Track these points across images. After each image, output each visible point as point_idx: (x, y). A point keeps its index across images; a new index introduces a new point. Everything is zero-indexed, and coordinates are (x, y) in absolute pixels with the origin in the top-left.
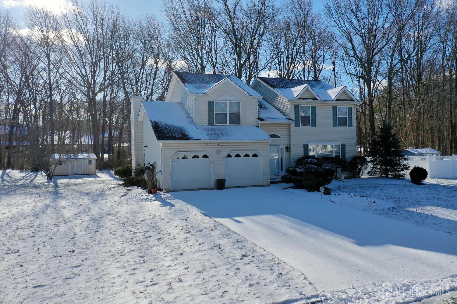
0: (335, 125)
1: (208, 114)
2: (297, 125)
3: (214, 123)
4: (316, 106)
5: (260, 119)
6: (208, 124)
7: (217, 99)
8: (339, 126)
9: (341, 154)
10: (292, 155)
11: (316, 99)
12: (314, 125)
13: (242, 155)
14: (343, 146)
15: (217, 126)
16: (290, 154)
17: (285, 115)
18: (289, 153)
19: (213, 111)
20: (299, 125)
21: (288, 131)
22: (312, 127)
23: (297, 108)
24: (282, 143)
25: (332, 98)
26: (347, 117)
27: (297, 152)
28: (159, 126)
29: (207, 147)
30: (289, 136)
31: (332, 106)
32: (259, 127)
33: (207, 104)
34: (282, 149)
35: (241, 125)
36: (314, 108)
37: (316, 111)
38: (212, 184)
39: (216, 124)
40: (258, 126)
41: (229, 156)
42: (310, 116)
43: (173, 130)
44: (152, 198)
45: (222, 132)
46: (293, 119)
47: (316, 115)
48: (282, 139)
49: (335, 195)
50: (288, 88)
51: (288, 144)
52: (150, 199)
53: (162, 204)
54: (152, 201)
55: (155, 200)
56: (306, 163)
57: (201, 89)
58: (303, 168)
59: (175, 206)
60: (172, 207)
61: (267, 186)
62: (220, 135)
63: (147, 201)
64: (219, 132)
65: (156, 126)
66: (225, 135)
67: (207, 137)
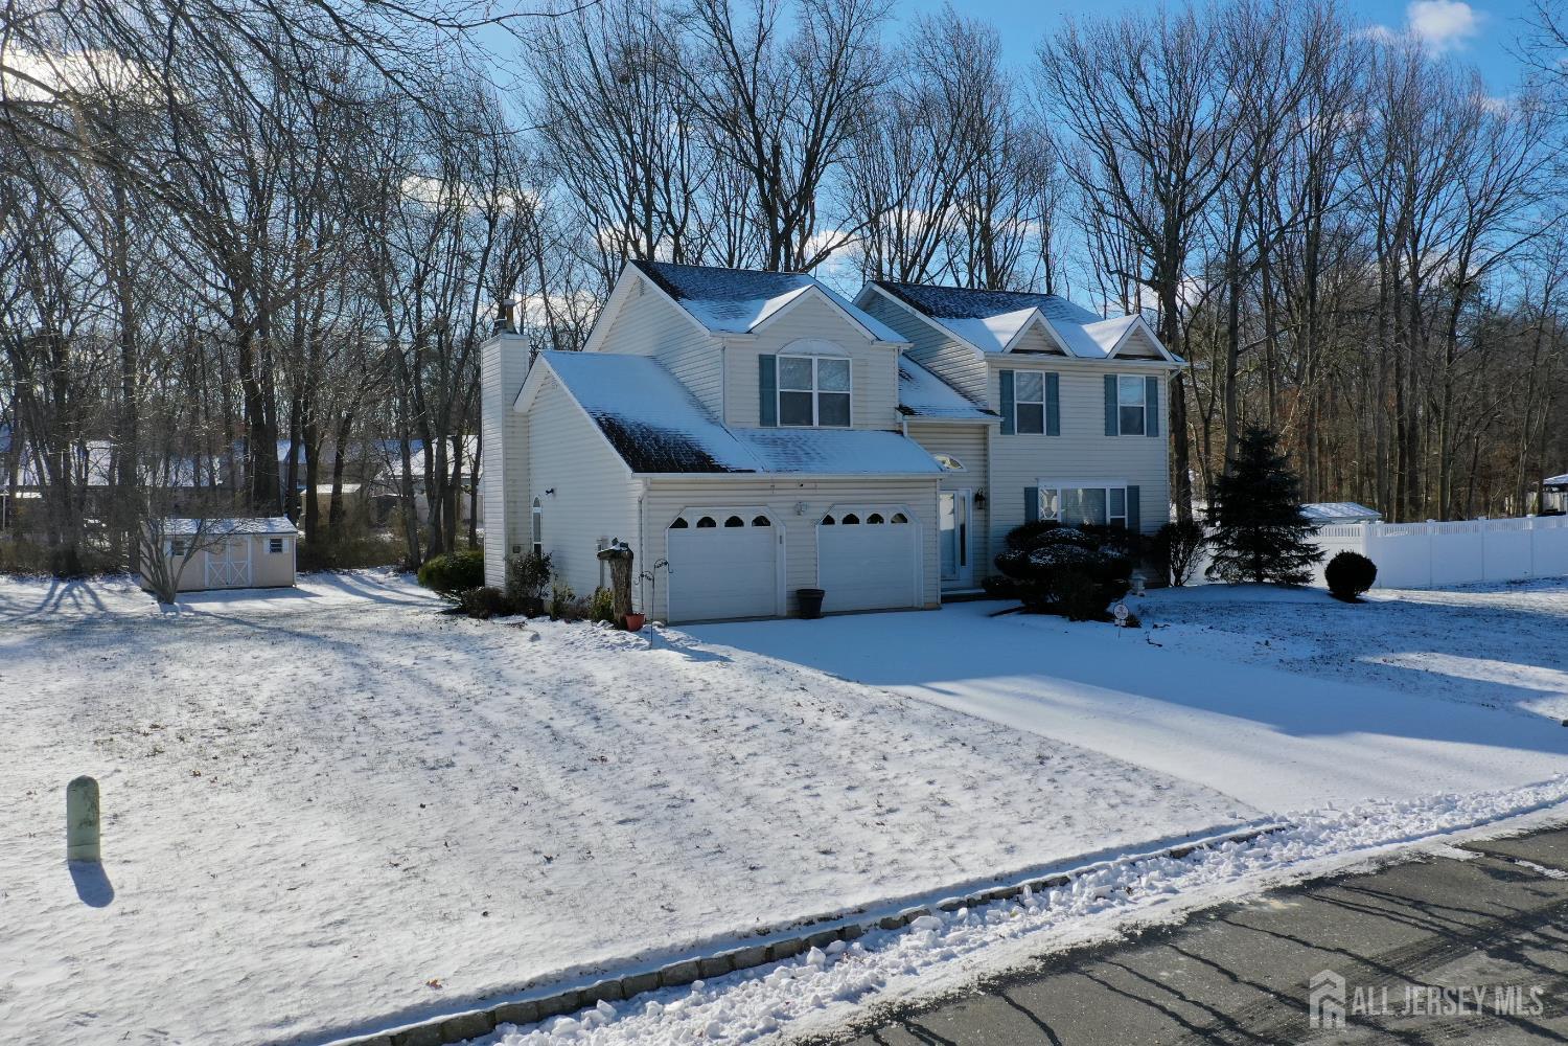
0: (1110, 430)
1: (758, 395)
2: (1006, 429)
3: (776, 420)
4: (1060, 373)
5: (906, 411)
6: (758, 425)
7: (784, 350)
8: (1122, 433)
9: (1126, 517)
10: (992, 518)
11: (1060, 353)
12: (1055, 430)
13: (863, 516)
14: (1134, 492)
15: (787, 432)
16: (987, 515)
17: (970, 400)
18: (982, 512)
19: (774, 387)
20: (1013, 429)
22: (1048, 434)
23: (1006, 377)
24: (963, 481)
25: (1101, 350)
26: (1145, 406)
27: (1008, 512)
28: (621, 428)
29: (770, 492)
30: (983, 463)
31: (1103, 375)
32: (906, 434)
33: (757, 365)
34: (963, 500)
35: (852, 427)
36: (1053, 380)
37: (1060, 388)
38: (783, 604)
39: (781, 422)
40: (900, 433)
41: (829, 521)
42: (1044, 403)
43: (665, 442)
44: (640, 643)
45: (804, 447)
46: (997, 411)
47: (1058, 401)
48: (964, 469)
49: (1155, 627)
50: (973, 319)
51: (982, 485)
52: (633, 644)
53: (687, 656)
54: (642, 650)
55: (650, 648)
56: (1056, 542)
57: (733, 319)
58: (1049, 554)
59: (730, 659)
60: (728, 663)
61: (935, 609)
62: (803, 459)
63: (631, 651)
64: (797, 449)
65: (614, 429)
66: (817, 457)
67: (769, 465)
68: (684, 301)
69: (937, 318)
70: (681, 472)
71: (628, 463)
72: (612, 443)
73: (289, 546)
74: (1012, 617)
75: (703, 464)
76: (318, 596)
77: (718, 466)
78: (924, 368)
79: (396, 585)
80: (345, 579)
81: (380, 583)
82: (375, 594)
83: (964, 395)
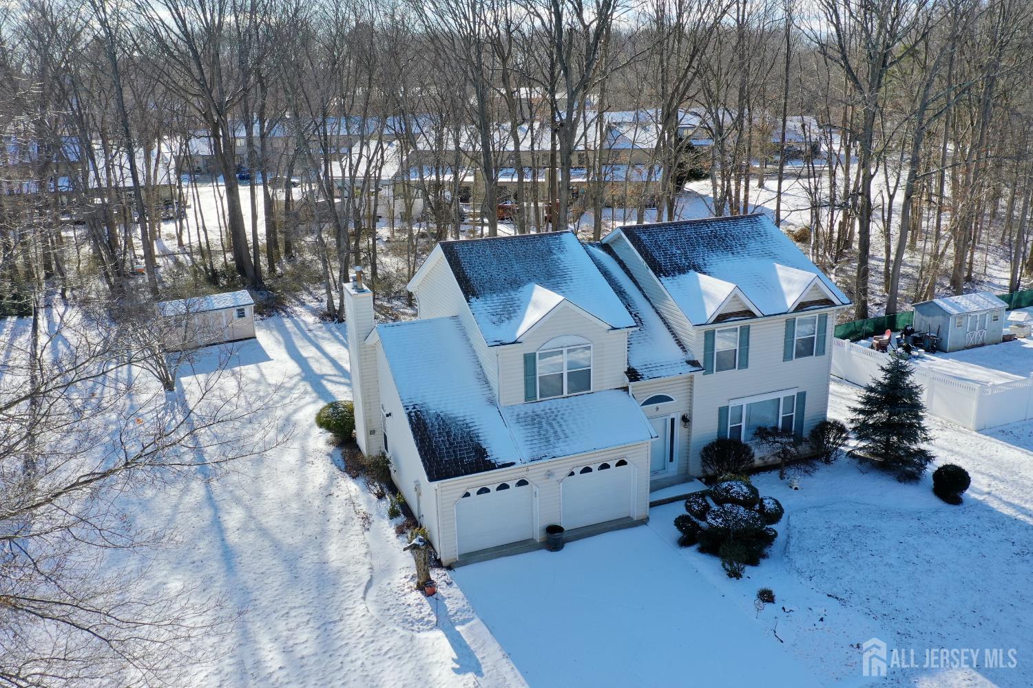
0: (787, 357)
1: (523, 382)
2: (707, 372)
3: (535, 396)
4: (751, 327)
5: (633, 375)
6: (524, 402)
7: (543, 348)
8: (796, 357)
9: (794, 414)
10: (693, 432)
11: (751, 313)
12: (744, 364)
13: (595, 465)
14: (802, 396)
15: (544, 406)
16: (689, 432)
17: (683, 348)
18: (687, 429)
19: (535, 374)
20: (713, 370)
22: (739, 369)
23: (710, 337)
24: (674, 409)
25: (785, 304)
26: (816, 336)
27: (706, 428)
28: (425, 424)
30: (689, 394)
31: (784, 323)
32: (630, 392)
33: (522, 361)
34: (673, 420)
35: (592, 390)
36: (745, 330)
37: (751, 336)
39: (541, 396)
40: (627, 389)
41: (571, 474)
42: (738, 348)
43: (455, 435)
44: (430, 619)
45: (554, 423)
46: (701, 360)
47: (748, 344)
48: (675, 401)
49: (783, 608)
50: (692, 272)
51: (688, 409)
52: (426, 619)
53: (455, 657)
54: (431, 629)
55: (437, 626)
56: (727, 500)
57: (507, 321)
58: (721, 517)
59: (483, 666)
60: (479, 678)
61: (644, 522)
62: (552, 439)
63: (423, 630)
64: (548, 428)
65: (419, 424)
66: (562, 436)
67: (526, 455)
68: (473, 300)
69: (663, 279)
70: (463, 475)
71: (426, 469)
72: (417, 445)
73: (249, 311)
74: (691, 555)
75: (480, 461)
76: (267, 359)
77: (489, 461)
78: (653, 307)
79: (319, 333)
80: (288, 323)
81: (310, 330)
82: (305, 354)
83: (680, 343)
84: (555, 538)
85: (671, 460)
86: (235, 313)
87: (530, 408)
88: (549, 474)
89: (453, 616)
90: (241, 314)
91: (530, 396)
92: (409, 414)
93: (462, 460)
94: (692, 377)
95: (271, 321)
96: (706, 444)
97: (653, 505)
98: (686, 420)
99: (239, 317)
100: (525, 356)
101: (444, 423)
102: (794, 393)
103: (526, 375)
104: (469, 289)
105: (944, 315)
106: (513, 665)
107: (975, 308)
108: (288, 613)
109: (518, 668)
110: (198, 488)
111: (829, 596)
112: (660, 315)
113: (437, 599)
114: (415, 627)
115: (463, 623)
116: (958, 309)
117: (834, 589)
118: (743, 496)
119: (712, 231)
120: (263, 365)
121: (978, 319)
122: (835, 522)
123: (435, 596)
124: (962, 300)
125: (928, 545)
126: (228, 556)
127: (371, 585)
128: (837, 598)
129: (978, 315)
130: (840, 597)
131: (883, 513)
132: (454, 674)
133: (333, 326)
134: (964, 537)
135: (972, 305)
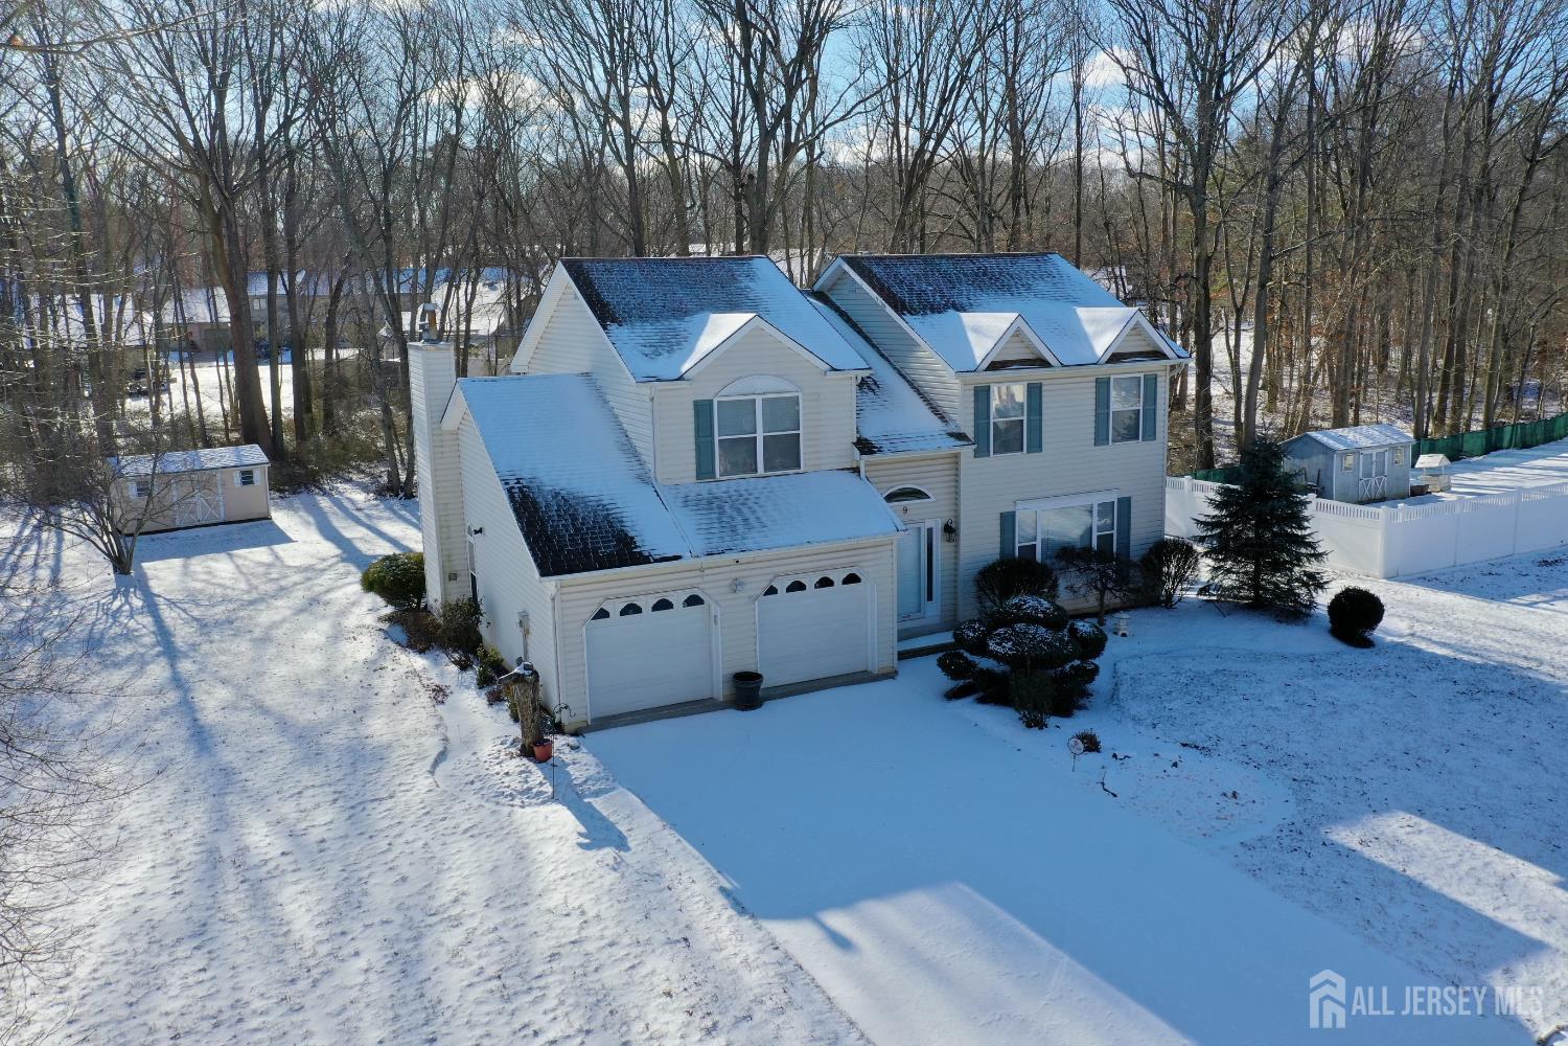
0: (1100, 439)
1: (693, 447)
2: (981, 452)
3: (713, 472)
4: (1044, 382)
5: (865, 446)
6: (694, 480)
7: (722, 393)
8: (1114, 441)
9: (1115, 532)
10: (963, 549)
11: (1044, 363)
12: (1036, 446)
13: (810, 581)
14: (1125, 503)
15: (727, 485)
16: (957, 548)
17: (942, 418)
18: (952, 545)
19: (712, 435)
20: (988, 451)
21: (953, 472)
22: (1028, 452)
23: (982, 395)
24: (930, 511)
25: (1095, 355)
26: (1141, 408)
27: (980, 544)
28: (535, 503)
29: (700, 573)
30: (953, 490)
31: (1094, 379)
32: (863, 474)
33: (692, 412)
34: (930, 531)
35: (802, 470)
36: (1035, 391)
37: (1044, 400)
38: (720, 691)
39: (722, 473)
40: (856, 470)
41: (772, 591)
42: (1025, 418)
43: (583, 518)
44: (543, 789)
45: (745, 510)
46: (970, 433)
47: (1041, 414)
48: (933, 499)
49: (1115, 756)
50: (951, 312)
51: (953, 513)
52: (534, 791)
53: (583, 830)
54: (543, 803)
55: (553, 798)
56: (1019, 620)
57: (666, 354)
58: (1009, 640)
59: (629, 839)
60: (622, 853)
61: (891, 675)
62: (741, 529)
63: (530, 805)
64: (735, 514)
65: (527, 506)
66: (757, 525)
67: (699, 545)
68: (613, 327)
69: (908, 317)
70: (595, 569)
71: (535, 561)
72: (522, 529)
73: (260, 477)
74: (967, 709)
75: (623, 551)
76: (288, 540)
77: (640, 553)
78: (895, 368)
79: (374, 513)
80: (324, 503)
81: (359, 510)
82: (347, 534)
83: (935, 410)
84: (747, 691)
85: (930, 598)
86: (237, 477)
87: (704, 488)
88: (736, 585)
89: (580, 785)
90: (247, 478)
91: (704, 471)
92: (510, 491)
93: (595, 550)
94: (957, 456)
95: (296, 501)
96: (981, 566)
97: (903, 656)
98: (950, 530)
99: (244, 483)
100: (696, 404)
101: (566, 504)
102: (1113, 497)
103: (698, 435)
104: (605, 314)
105: (1325, 453)
106: (678, 837)
107: (1368, 443)
108: (300, 793)
109: (686, 839)
110: (158, 671)
111: (1185, 745)
112: (905, 378)
113: (554, 765)
114: (517, 802)
115: (597, 794)
116: (1345, 443)
117: (1191, 737)
118: (1043, 612)
119: (979, 268)
120: (278, 548)
121: (1374, 458)
122: (1187, 667)
123: (551, 761)
124: (1349, 434)
125: (1329, 687)
126: (201, 737)
127: (445, 759)
128: (1197, 747)
129: (1374, 452)
130: (1201, 746)
131: (1257, 657)
132: (580, 850)
133: (395, 503)
134: (1382, 677)
135: (1363, 439)
